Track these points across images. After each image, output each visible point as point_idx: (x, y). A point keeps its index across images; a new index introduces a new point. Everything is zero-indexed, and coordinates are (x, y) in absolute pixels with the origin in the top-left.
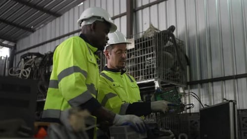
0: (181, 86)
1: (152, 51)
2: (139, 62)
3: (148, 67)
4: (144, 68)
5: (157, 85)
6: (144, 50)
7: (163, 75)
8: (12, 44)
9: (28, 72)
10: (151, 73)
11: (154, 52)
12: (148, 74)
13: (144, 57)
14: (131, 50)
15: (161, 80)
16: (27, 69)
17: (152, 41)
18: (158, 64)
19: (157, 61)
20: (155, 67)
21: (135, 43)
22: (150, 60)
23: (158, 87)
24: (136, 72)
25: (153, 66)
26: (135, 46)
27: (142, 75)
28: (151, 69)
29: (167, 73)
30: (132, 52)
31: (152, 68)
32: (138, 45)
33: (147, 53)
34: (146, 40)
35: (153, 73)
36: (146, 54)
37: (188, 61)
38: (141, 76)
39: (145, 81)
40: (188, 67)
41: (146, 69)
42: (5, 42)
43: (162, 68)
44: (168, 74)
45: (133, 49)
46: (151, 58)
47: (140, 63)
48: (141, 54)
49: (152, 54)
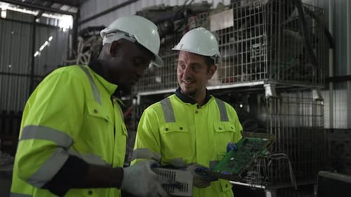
0: (314, 88)
1: (262, 34)
2: (240, 51)
3: (254, 60)
4: (249, 61)
5: (269, 92)
6: (249, 30)
7: (281, 72)
8: (74, 10)
9: (87, 57)
10: (258, 71)
11: (265, 35)
12: (253, 71)
13: (249, 42)
14: (228, 29)
15: (276, 83)
16: (87, 53)
17: (261, 14)
18: (272, 55)
19: (269, 50)
20: (266, 60)
21: (235, 18)
22: (258, 48)
23: (271, 94)
24: (236, 67)
25: (262, 58)
26: (235, 22)
27: (244, 72)
28: (259, 63)
29: (288, 68)
30: (230, 33)
31: (260, 61)
32: (239, 20)
33: (253, 36)
34: (252, 12)
35: (263, 71)
36: (251, 38)
37: (331, 42)
38: (243, 75)
39: (249, 84)
40: (331, 51)
41: (251, 63)
42: (64, 8)
43: (279, 61)
44: (289, 70)
45: (232, 28)
46: (259, 45)
47: (242, 53)
48: (244, 38)
49: (262, 38)
